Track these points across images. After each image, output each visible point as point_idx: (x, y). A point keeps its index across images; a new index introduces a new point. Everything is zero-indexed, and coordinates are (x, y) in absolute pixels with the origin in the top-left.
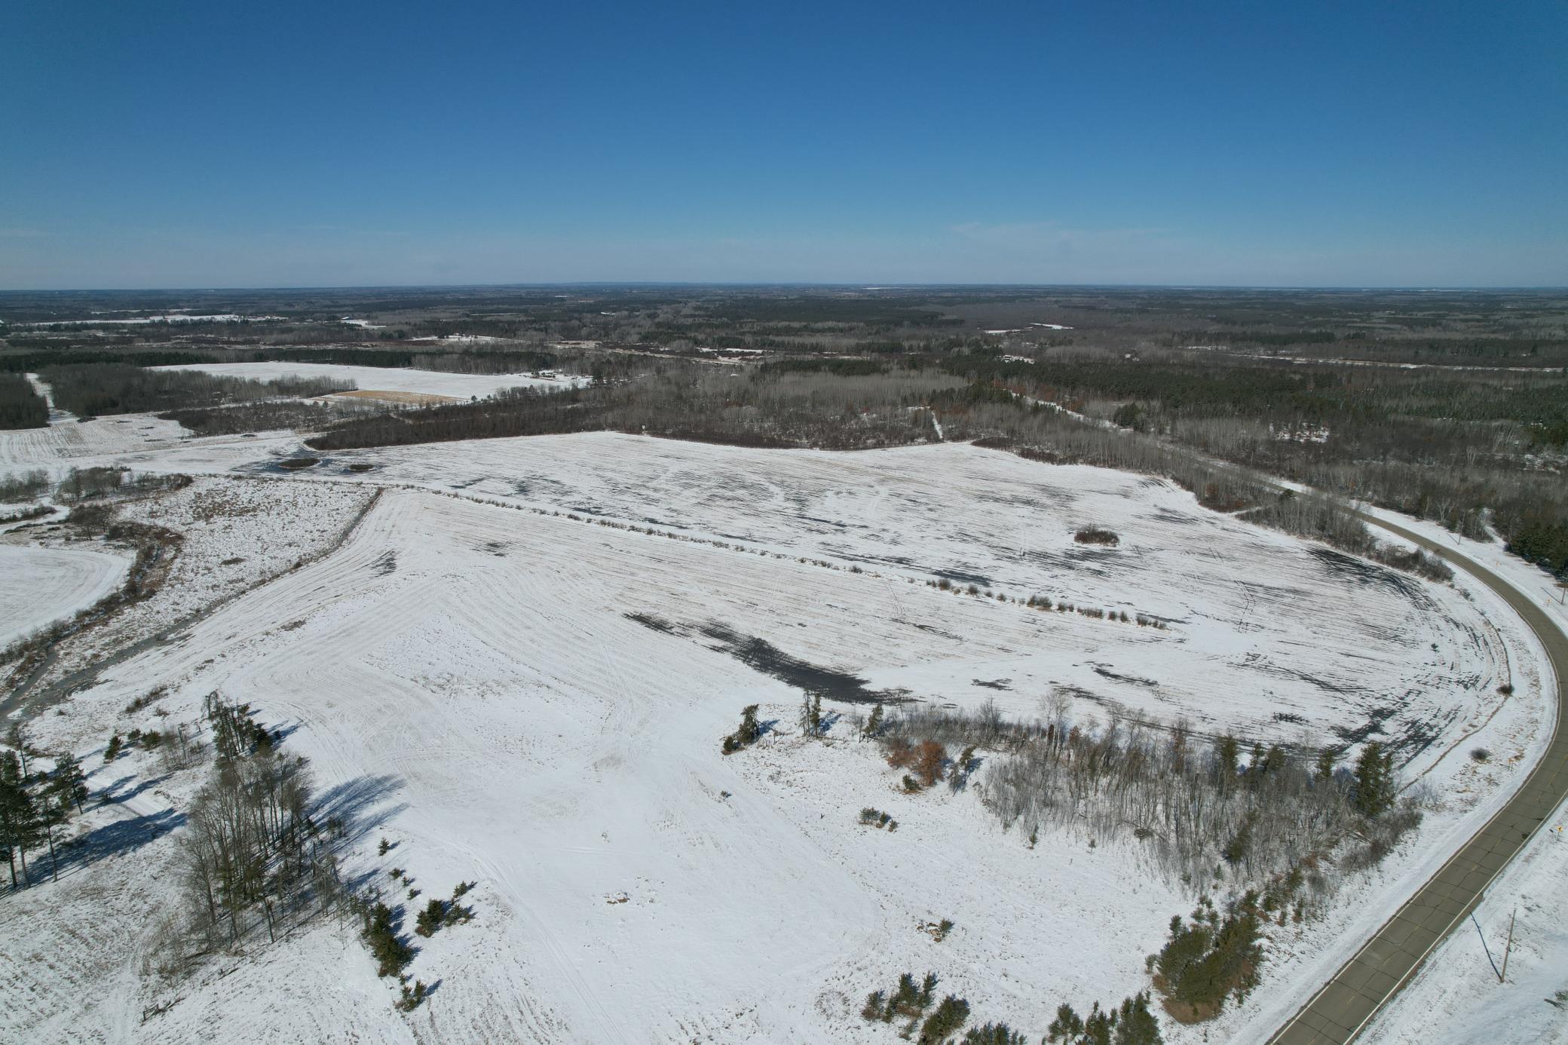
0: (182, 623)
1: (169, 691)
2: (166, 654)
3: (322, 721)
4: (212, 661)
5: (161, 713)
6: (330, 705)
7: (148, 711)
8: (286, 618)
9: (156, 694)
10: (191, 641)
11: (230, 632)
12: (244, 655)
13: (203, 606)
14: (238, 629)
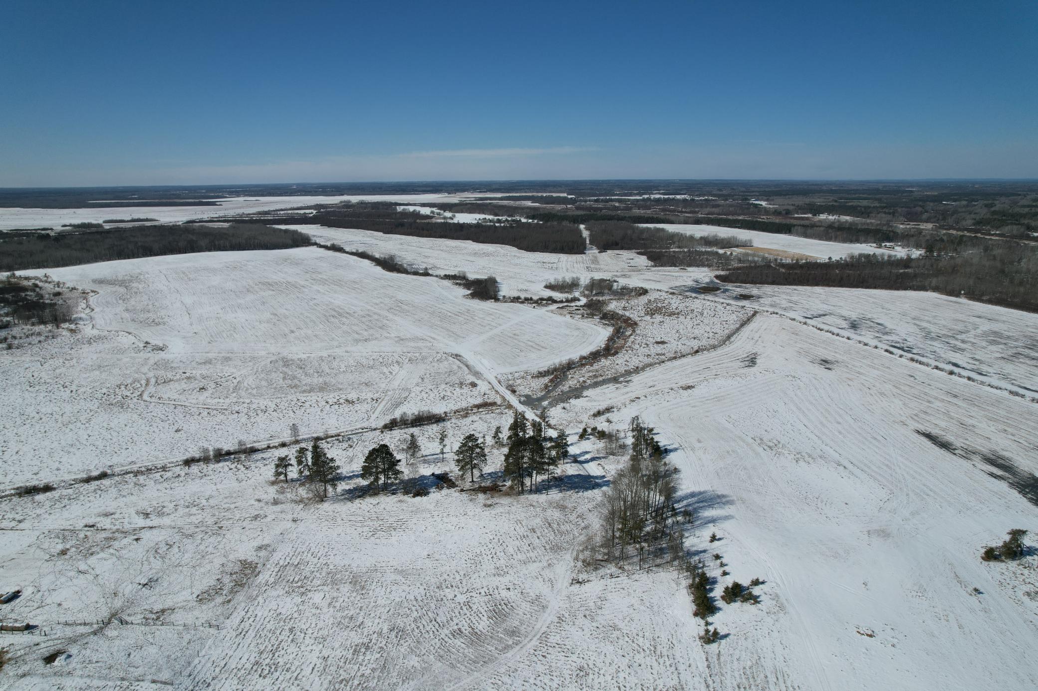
0: (628, 373)
1: (615, 410)
2: (617, 388)
3: (693, 449)
4: (639, 398)
5: (609, 421)
6: (699, 441)
7: (603, 418)
8: (683, 383)
9: (608, 410)
10: (631, 384)
11: (651, 384)
12: (657, 399)
13: (641, 366)
14: (656, 383)
